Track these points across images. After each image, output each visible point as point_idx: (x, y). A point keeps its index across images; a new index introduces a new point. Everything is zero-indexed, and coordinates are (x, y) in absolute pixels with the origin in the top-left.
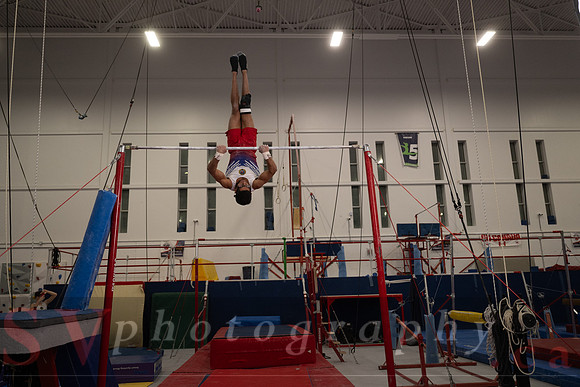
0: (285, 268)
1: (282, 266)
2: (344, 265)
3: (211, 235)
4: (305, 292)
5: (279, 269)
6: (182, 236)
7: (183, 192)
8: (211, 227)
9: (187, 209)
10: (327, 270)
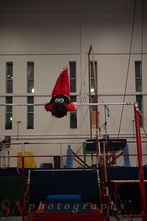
0: (85, 160)
1: (82, 158)
2: (128, 158)
3: (30, 132)
4: (99, 179)
5: (80, 160)
6: (9, 133)
7: (9, 99)
8: (30, 126)
9: (13, 113)
10: (117, 160)
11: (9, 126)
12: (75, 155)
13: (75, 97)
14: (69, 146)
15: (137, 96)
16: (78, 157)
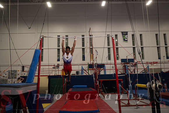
2: (106, 71)
4: (94, 79)
7: (59, 50)
9: (60, 55)
10: (101, 72)
11: (59, 60)
12: (84, 70)
13: (84, 48)
14: (82, 66)
15: (108, 48)
16: (85, 70)
